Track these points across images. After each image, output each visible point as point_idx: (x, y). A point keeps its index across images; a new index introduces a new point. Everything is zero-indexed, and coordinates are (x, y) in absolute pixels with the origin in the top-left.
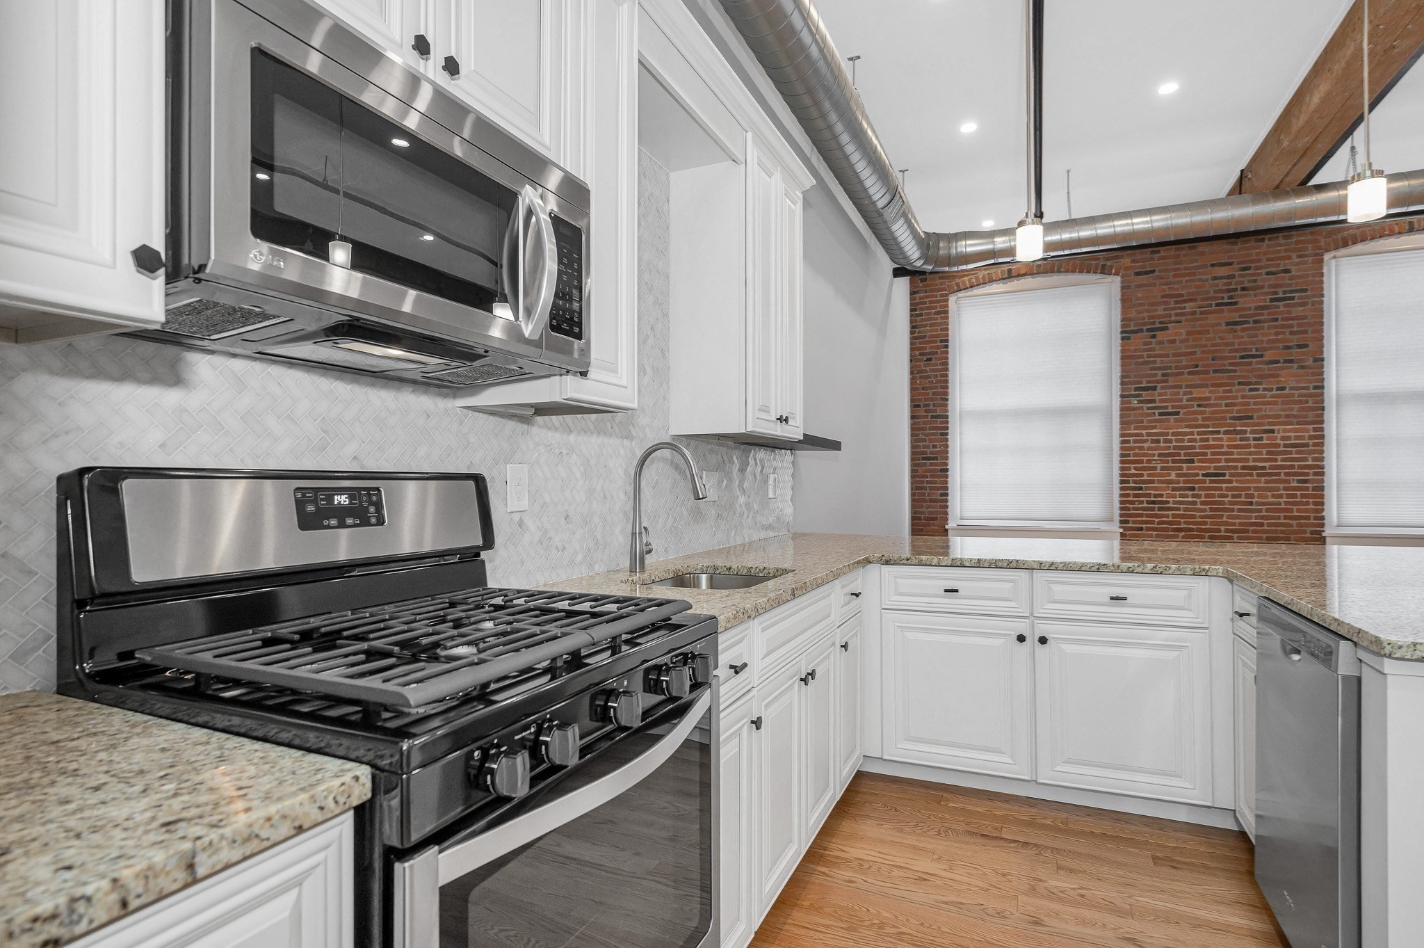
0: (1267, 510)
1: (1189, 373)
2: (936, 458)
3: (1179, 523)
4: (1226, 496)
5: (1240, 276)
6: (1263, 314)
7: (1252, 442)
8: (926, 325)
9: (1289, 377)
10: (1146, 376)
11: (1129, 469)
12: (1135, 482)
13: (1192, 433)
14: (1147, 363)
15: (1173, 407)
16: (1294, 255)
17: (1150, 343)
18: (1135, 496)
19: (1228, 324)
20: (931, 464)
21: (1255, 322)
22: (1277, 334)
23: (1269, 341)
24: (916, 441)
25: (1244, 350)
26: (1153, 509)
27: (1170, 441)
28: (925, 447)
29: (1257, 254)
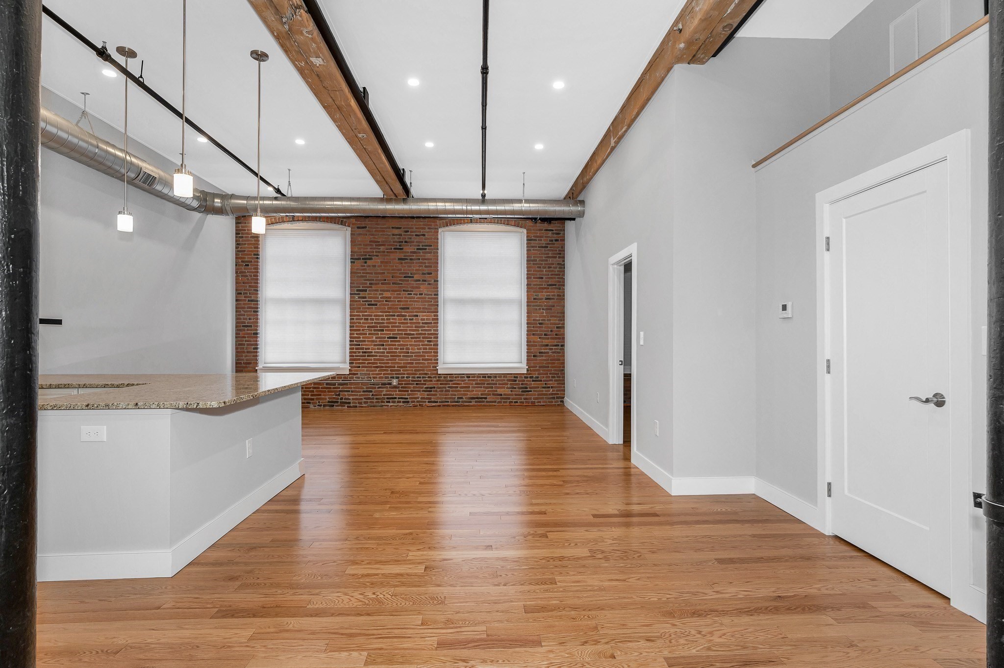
0: (415, 356)
1: (382, 284)
2: (251, 326)
3: (377, 363)
4: (398, 349)
5: (404, 235)
6: (413, 256)
7: (409, 321)
8: (245, 244)
9: (424, 289)
10: (362, 284)
11: (354, 334)
12: (356, 341)
13: (383, 316)
14: (362, 277)
15: (375, 301)
16: (427, 227)
17: (364, 266)
18: (357, 349)
19: (399, 259)
20: (248, 330)
21: (411, 259)
22: (420, 266)
23: (416, 270)
24: (239, 315)
25: (406, 273)
26: (365, 356)
27: (373, 319)
28: (244, 319)
29: (412, 225)
